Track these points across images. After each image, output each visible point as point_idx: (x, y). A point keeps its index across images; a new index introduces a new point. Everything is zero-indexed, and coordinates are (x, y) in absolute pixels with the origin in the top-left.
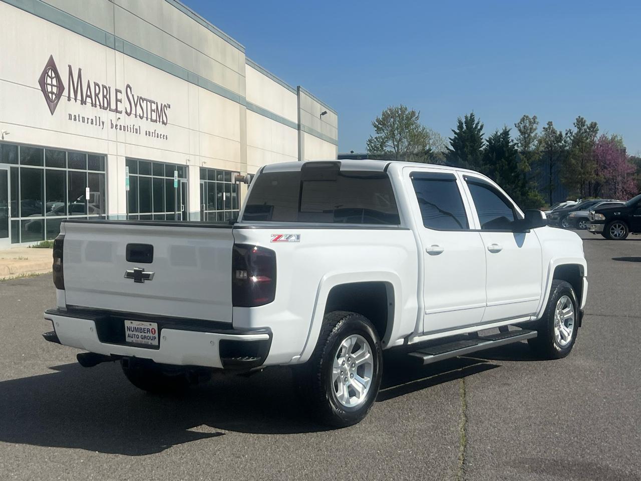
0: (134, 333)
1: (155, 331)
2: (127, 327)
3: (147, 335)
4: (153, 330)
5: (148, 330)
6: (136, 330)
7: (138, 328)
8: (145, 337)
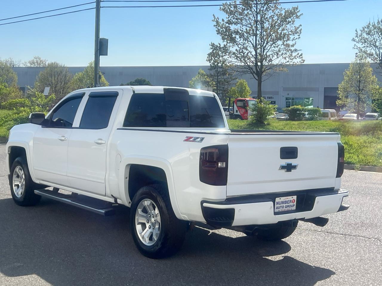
0: (281, 205)
1: (295, 200)
2: (277, 202)
3: (289, 204)
4: (293, 201)
5: (291, 201)
6: (283, 203)
7: (284, 201)
8: (288, 206)
